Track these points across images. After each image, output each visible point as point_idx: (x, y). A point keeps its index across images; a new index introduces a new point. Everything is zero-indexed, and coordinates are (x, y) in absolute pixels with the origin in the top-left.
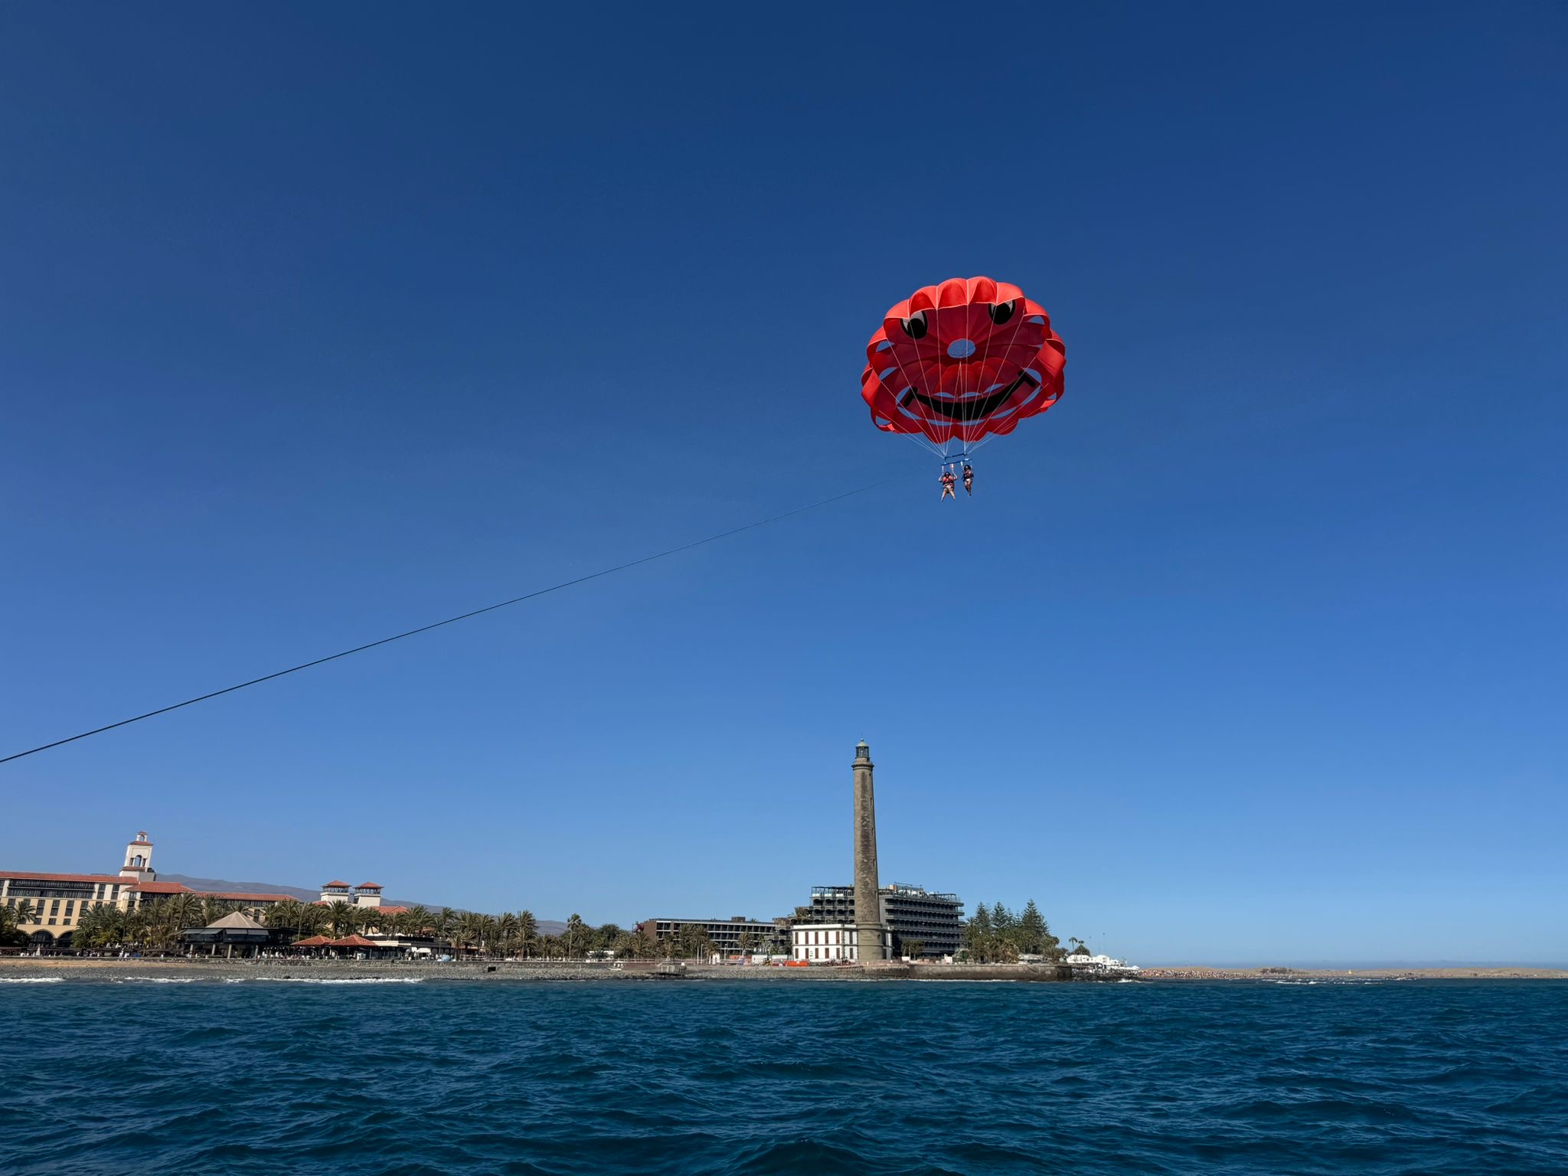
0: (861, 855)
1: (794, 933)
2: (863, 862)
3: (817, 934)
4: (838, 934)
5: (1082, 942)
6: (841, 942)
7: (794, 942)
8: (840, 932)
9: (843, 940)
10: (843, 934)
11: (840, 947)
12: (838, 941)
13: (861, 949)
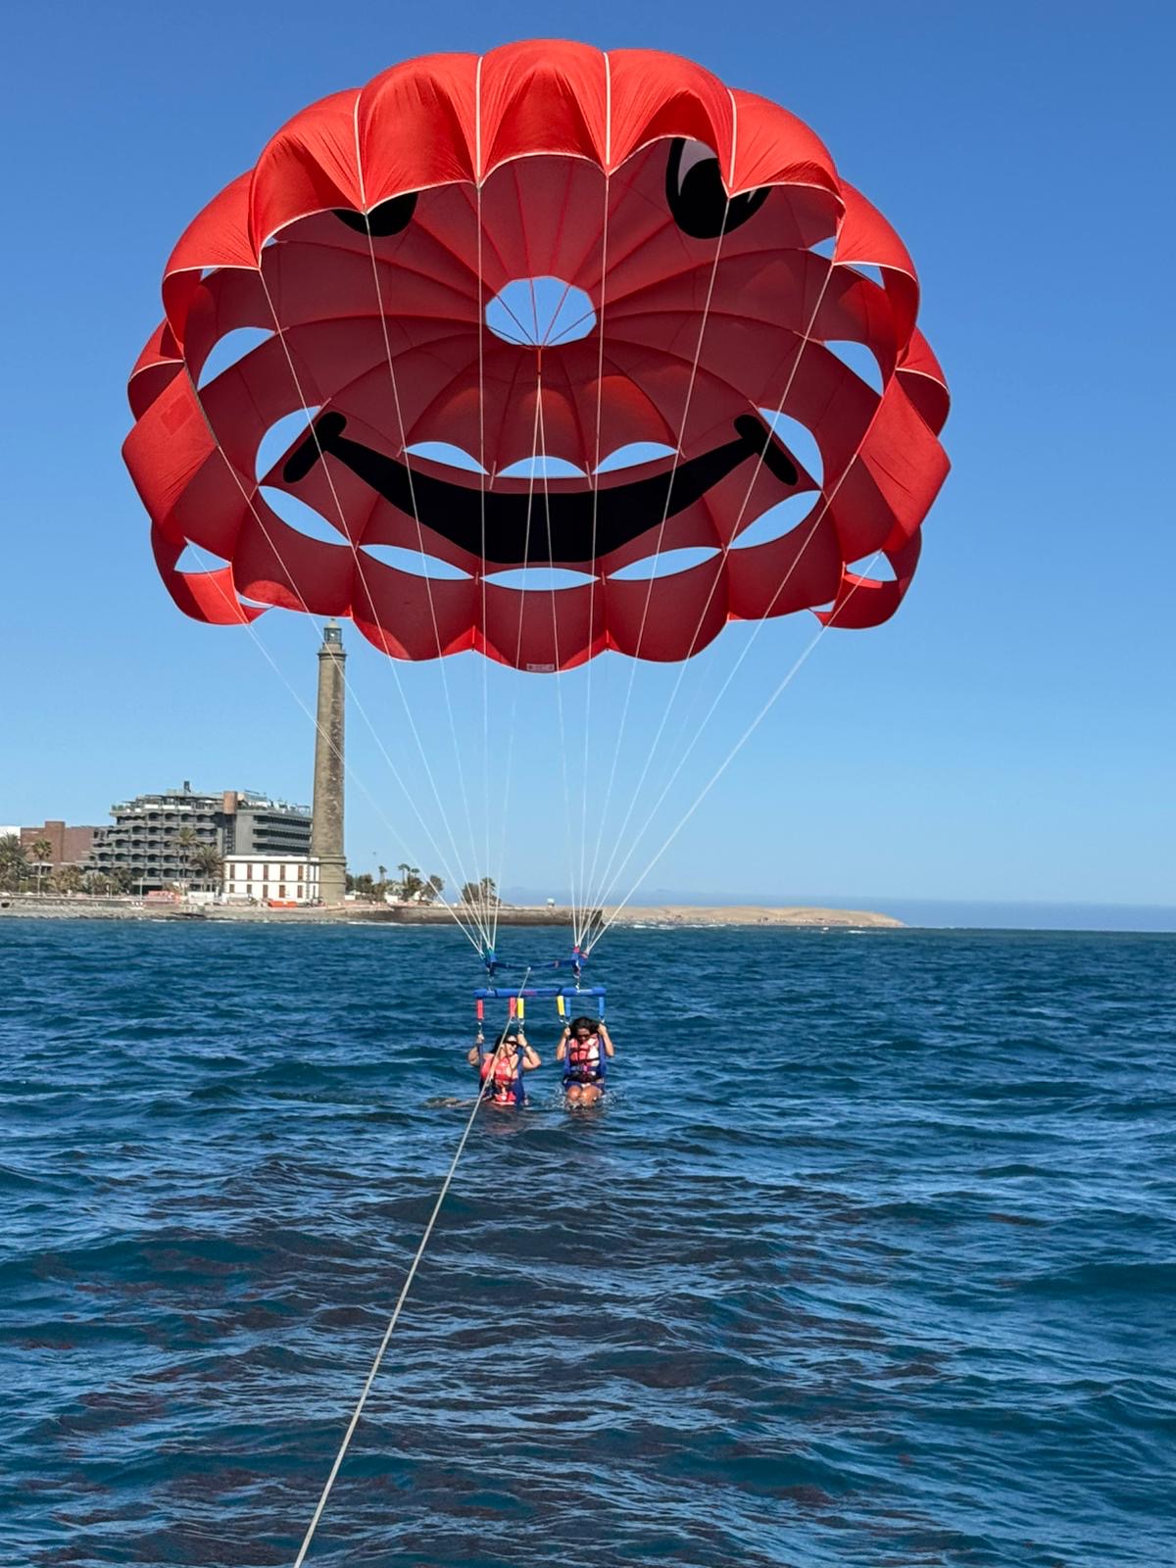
0: (329, 772)
1: (228, 865)
2: (331, 780)
3: (266, 869)
4: (301, 869)
5: (416, 871)
6: (305, 878)
7: (228, 876)
8: (305, 866)
9: (308, 876)
10: (308, 869)
11: (304, 885)
12: (300, 878)
13: (323, 886)
